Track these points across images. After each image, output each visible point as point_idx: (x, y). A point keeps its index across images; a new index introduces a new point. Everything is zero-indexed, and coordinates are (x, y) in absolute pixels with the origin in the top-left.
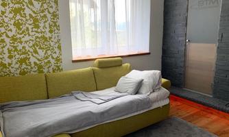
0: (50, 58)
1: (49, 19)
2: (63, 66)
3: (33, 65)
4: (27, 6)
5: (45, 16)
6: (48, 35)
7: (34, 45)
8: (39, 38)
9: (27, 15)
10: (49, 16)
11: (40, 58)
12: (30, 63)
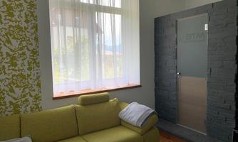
0: (28, 96)
1: (29, 57)
2: (42, 104)
3: (8, 105)
4: (4, 45)
5: (24, 54)
6: (26, 72)
7: (10, 84)
8: (17, 76)
9: (4, 54)
10: (28, 53)
11: (16, 97)
12: (5, 102)
